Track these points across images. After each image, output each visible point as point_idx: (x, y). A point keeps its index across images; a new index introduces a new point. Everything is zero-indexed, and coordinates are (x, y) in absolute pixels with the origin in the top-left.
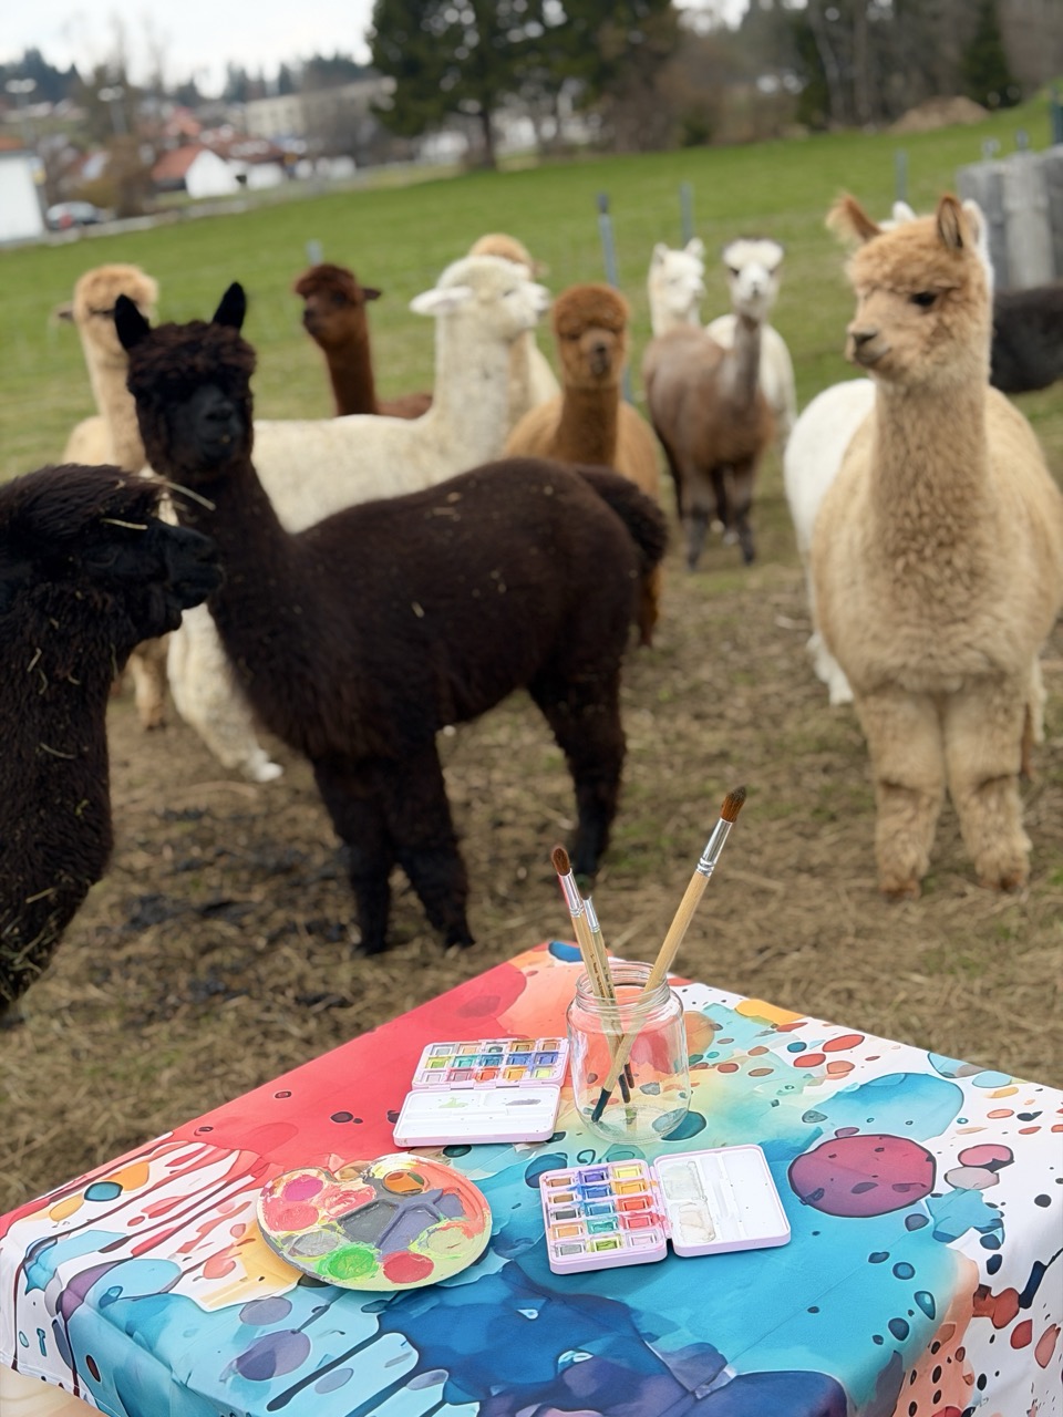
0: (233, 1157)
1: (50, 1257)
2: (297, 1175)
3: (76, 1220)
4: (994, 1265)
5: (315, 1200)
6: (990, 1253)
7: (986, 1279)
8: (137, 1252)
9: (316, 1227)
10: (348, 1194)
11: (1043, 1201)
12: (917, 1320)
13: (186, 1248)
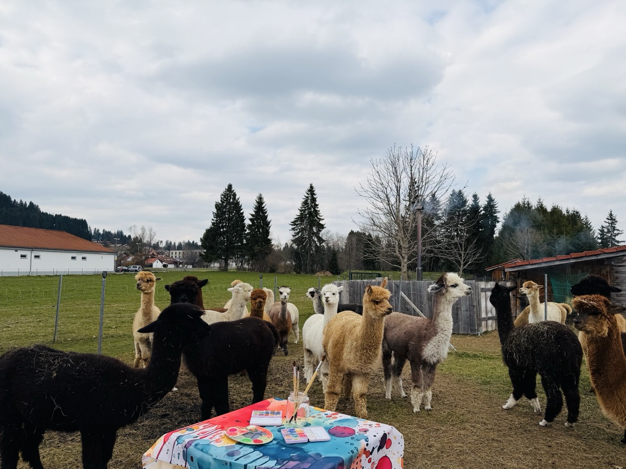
0: (216, 426)
1: (183, 438)
2: (231, 428)
3: (185, 433)
4: (367, 445)
5: (236, 432)
6: (367, 443)
7: (366, 447)
8: (201, 438)
9: (237, 435)
10: (242, 431)
11: (375, 436)
12: (355, 451)
13: (211, 438)
